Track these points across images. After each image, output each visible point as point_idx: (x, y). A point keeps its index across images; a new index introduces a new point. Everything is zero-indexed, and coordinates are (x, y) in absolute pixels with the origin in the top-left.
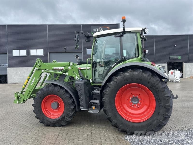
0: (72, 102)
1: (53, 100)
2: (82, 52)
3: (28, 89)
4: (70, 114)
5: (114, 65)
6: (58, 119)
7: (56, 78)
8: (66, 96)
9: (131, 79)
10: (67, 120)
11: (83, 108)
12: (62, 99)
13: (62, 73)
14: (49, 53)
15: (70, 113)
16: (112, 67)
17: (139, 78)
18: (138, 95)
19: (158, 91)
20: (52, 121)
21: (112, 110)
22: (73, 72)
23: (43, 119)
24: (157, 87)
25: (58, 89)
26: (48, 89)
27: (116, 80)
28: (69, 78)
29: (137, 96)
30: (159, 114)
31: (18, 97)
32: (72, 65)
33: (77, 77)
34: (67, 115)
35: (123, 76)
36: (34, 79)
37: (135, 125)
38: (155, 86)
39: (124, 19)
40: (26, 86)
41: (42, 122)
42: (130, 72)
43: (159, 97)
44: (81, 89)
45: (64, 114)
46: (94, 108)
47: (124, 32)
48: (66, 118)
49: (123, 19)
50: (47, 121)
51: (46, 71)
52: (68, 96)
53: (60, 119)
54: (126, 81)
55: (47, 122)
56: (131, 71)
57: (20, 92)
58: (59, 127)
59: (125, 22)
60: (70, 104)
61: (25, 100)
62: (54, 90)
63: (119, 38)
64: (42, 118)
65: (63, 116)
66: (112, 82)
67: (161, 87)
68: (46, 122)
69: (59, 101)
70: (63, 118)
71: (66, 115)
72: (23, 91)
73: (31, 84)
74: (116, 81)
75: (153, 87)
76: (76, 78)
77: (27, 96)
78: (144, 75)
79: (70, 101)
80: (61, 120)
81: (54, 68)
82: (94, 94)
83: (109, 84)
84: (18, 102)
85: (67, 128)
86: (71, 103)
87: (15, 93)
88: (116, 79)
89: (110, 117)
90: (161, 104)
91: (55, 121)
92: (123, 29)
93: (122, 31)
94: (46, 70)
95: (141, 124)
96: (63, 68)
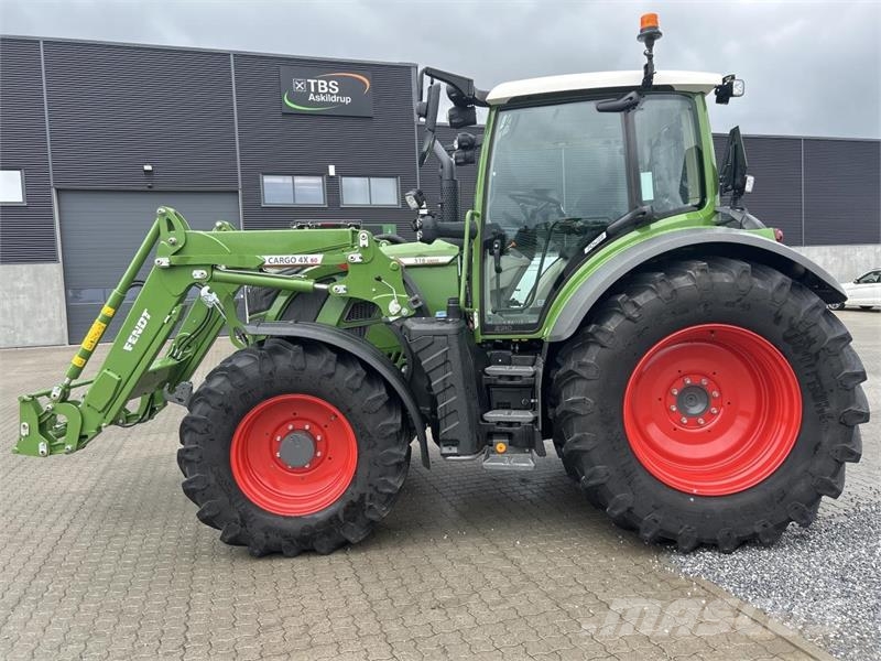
0: (400, 426)
1: (286, 422)
2: (237, 192)
3: (109, 373)
4: (390, 486)
5: (597, 241)
6: (321, 516)
7: (269, 308)
8: (370, 398)
9: (701, 306)
10: (374, 517)
11: (455, 450)
12: (347, 412)
13: (310, 283)
14: (58, 190)
15: (391, 481)
16: (587, 250)
17: (739, 300)
18: (706, 376)
19: (817, 356)
20: (293, 527)
21: (614, 448)
22: (379, 279)
23: (243, 525)
24: (812, 335)
25: (326, 365)
26: (268, 368)
27: (631, 311)
28: (345, 311)
29: (704, 382)
30: (816, 449)
31: (40, 418)
32: (366, 243)
33: (399, 303)
34: (376, 489)
35: (665, 291)
36: (142, 319)
37: (714, 504)
38: (807, 333)
39: (650, 24)
40: (91, 359)
41: (237, 536)
42: (698, 273)
43: (818, 378)
44: (446, 361)
45: (359, 489)
46: (501, 446)
47: (648, 88)
48: (370, 507)
49: (647, 25)
50: (268, 530)
51: (216, 273)
52: (379, 398)
53: (336, 516)
54: (680, 315)
55: (268, 537)
56: (702, 270)
57: (57, 392)
58: (329, 553)
59: (656, 42)
60: (392, 434)
61: (90, 431)
62: (303, 370)
63: (618, 116)
64: (237, 516)
65: (355, 498)
66: (612, 320)
67: (831, 337)
68: (260, 536)
69: (319, 427)
70: (353, 509)
71: (369, 491)
72: (74, 383)
73: (127, 348)
74: (636, 316)
75: (796, 336)
76: (394, 307)
77: (103, 411)
78: (760, 286)
79: (389, 421)
80: (341, 516)
81: (267, 258)
82: (501, 382)
83: (598, 331)
84: (43, 447)
85: (375, 556)
86: (393, 430)
87: (24, 401)
88: (635, 305)
89: (605, 480)
90: (827, 410)
91: (311, 527)
92: (641, 73)
93: (638, 82)
94: (214, 267)
95: (740, 501)
96: (319, 258)
